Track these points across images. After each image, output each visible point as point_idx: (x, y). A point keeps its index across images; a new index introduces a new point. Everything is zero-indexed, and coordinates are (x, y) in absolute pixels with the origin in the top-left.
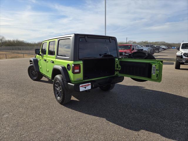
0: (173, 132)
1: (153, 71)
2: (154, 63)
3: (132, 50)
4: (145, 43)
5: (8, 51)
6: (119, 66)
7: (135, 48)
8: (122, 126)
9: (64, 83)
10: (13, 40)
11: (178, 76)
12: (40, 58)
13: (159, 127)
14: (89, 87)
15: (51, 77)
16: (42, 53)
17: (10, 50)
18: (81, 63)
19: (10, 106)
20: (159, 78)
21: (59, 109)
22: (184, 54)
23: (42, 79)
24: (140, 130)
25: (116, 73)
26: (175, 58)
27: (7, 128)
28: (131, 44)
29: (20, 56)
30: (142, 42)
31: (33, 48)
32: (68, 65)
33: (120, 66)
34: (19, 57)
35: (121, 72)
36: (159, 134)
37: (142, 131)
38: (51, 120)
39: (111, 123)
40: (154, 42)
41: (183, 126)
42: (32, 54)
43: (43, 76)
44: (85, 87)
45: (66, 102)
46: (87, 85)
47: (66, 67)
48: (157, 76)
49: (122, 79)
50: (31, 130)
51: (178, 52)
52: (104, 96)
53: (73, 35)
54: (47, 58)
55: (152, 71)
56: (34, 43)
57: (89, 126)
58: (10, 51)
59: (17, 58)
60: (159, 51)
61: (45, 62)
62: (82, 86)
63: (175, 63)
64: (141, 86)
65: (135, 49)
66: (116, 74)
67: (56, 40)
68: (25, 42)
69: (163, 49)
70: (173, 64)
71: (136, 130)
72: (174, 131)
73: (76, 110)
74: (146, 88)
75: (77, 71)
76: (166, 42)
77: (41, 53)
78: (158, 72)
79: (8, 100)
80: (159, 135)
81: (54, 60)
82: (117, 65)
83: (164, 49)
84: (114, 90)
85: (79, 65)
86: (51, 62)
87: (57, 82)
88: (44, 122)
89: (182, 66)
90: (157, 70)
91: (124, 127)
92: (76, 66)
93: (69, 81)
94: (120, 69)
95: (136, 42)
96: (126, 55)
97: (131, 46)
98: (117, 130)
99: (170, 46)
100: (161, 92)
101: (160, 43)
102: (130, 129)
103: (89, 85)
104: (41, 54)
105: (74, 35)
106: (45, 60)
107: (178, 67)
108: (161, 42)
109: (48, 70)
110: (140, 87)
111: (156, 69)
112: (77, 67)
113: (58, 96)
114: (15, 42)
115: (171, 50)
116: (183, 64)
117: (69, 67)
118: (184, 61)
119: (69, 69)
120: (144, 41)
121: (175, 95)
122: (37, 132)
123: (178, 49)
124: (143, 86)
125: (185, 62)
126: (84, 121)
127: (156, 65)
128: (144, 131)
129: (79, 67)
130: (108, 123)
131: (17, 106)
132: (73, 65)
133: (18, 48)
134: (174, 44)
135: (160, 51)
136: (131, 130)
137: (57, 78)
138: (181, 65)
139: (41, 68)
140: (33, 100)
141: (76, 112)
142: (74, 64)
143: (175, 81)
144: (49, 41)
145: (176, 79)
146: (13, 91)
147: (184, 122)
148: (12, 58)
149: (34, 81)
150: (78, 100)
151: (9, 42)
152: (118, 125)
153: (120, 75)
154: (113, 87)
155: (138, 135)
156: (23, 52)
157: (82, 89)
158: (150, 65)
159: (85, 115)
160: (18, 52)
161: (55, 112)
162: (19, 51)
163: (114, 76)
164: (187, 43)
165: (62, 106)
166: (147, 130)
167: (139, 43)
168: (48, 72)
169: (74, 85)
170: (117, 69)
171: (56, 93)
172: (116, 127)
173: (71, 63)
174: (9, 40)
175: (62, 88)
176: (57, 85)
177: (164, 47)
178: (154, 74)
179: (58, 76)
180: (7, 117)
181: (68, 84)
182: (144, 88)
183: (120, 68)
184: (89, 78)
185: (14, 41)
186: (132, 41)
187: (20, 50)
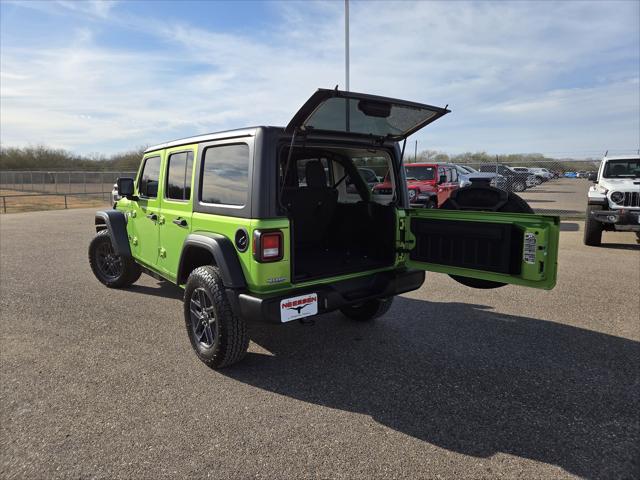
0: (603, 457)
1: (527, 252)
2: (530, 225)
3: (440, 183)
4: (476, 157)
5: (12, 186)
6: (410, 236)
7: (448, 174)
8: (431, 442)
9: (224, 294)
10: (28, 147)
11: (598, 270)
12: (135, 211)
13: (556, 441)
14: (312, 309)
15: (175, 275)
16: (140, 192)
17: (17, 182)
18: (284, 224)
19: (35, 379)
20: (547, 276)
21: (208, 383)
22: (612, 197)
23: (137, 283)
24: (492, 454)
25: (400, 259)
26: (583, 208)
27: (31, 454)
28: (431, 161)
29: (52, 203)
30: (468, 155)
31: (96, 176)
32: (241, 233)
33: (412, 237)
34: (49, 208)
35: (415, 256)
36: (559, 465)
37: (500, 455)
38: (184, 422)
39: (390, 432)
40: (507, 155)
41: (632, 436)
42: (95, 198)
43: (145, 270)
44: (299, 309)
45: (228, 361)
46: (305, 301)
47: (233, 239)
48: (541, 270)
49: (417, 281)
50: (117, 459)
51: (592, 189)
52: (357, 340)
53: (256, 132)
54: (163, 211)
55: (525, 252)
56: (99, 160)
57: (316, 443)
58: (18, 186)
59: (43, 210)
60: (526, 187)
61: (153, 222)
62: (288, 305)
63: (582, 224)
64: (480, 303)
65: (448, 179)
66: (397, 262)
67: (196, 150)
68: (70, 156)
69: (538, 177)
70: (575, 228)
71: (477, 454)
72: (607, 453)
73: (267, 389)
74: (495, 311)
75: (271, 252)
76: (547, 156)
77: (137, 193)
78: (545, 254)
79: (26, 355)
80: (559, 468)
81: (187, 215)
82: (403, 232)
83: (542, 179)
84: (390, 318)
85: (276, 233)
86: (175, 222)
87: (201, 291)
88: (158, 429)
89: (607, 237)
90: (540, 248)
91: (436, 444)
92: (269, 236)
93: (244, 285)
94: (412, 246)
95: (446, 157)
96: (421, 197)
97: (435, 168)
98: (413, 454)
99: (558, 169)
100: (549, 323)
101: (526, 159)
102: (459, 449)
103: (310, 300)
104: (139, 196)
105: (259, 130)
106: (155, 218)
107: (593, 239)
108: (530, 155)
109: (163, 250)
110: (476, 306)
111: (537, 244)
112: (270, 241)
113: (202, 340)
114: (35, 156)
115: (565, 183)
116: (610, 227)
117: (243, 240)
118: (614, 220)
119: (243, 247)
120: (474, 152)
121: (594, 332)
122: (138, 464)
123: (594, 179)
124: (486, 304)
125: (617, 223)
126: (297, 425)
127: (537, 233)
128: (505, 455)
129: (277, 238)
130: (382, 430)
131: (59, 377)
132: (258, 233)
133: (46, 174)
134: (572, 162)
135: (529, 184)
136: (460, 452)
137: (199, 278)
138: (604, 233)
139: (136, 244)
140: (112, 356)
141: (269, 393)
142: (260, 230)
143: (589, 285)
144: (169, 151)
145: (592, 278)
146: (41, 325)
147: (634, 422)
148: (24, 209)
149: (110, 289)
150: (268, 353)
151: (14, 154)
152: (415, 436)
153: (413, 266)
154: (388, 308)
155: (489, 470)
156: (63, 188)
157: (287, 315)
158: (516, 233)
159: (298, 405)
160: (46, 190)
161: (194, 395)
162: (50, 188)
163: (391, 268)
164: (637, 157)
165: (217, 373)
166: (514, 453)
167: (458, 158)
168: (165, 255)
169: (260, 301)
170: (403, 245)
171: (195, 329)
172: (410, 443)
173: (251, 225)
174: (13, 151)
175: (219, 313)
176: (198, 303)
177: (540, 172)
178: (530, 263)
179: (203, 272)
180: (29, 416)
181: (242, 299)
182: (491, 310)
183: (411, 242)
184: (309, 278)
185: (29, 152)
186: (434, 153)
187: (53, 182)
